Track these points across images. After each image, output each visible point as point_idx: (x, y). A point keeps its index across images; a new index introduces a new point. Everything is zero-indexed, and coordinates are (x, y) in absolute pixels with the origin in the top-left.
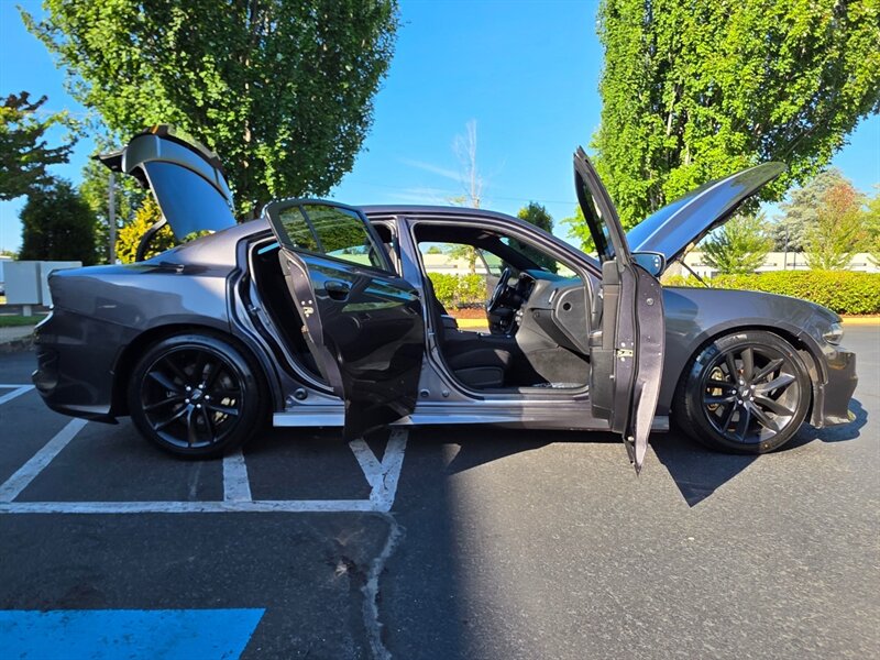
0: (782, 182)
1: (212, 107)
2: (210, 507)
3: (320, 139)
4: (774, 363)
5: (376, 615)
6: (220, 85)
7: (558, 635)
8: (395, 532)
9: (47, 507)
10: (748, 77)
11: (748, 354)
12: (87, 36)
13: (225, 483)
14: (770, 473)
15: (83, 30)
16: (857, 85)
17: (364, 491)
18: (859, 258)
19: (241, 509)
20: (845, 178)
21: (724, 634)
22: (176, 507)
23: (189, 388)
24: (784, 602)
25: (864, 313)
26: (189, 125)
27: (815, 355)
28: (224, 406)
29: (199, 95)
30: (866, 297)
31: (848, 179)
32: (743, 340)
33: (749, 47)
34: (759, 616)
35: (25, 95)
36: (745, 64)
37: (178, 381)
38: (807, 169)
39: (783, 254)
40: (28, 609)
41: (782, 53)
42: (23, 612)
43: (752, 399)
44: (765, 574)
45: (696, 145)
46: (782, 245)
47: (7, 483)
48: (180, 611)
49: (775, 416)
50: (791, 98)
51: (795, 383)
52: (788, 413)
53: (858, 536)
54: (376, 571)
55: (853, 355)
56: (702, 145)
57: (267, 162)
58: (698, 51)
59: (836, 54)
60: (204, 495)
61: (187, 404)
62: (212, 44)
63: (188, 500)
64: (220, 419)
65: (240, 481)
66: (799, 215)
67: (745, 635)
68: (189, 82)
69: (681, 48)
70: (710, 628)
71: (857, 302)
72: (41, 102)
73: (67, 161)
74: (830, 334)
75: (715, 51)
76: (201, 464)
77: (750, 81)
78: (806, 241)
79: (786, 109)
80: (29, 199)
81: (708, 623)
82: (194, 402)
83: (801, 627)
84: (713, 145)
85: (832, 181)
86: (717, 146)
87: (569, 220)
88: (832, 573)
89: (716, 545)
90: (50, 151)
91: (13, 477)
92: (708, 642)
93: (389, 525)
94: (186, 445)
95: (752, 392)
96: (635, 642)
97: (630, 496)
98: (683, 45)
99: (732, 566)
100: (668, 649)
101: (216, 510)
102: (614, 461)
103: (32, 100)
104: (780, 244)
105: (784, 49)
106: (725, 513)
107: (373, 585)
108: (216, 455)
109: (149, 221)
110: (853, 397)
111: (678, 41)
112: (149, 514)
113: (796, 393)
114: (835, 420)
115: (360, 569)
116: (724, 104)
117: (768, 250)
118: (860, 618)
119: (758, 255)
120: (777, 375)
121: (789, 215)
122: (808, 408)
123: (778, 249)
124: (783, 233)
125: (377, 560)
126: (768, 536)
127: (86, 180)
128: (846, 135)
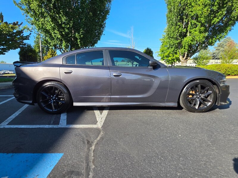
0: (214, 40)
1: (63, 24)
2: (55, 126)
3: (91, 32)
4: (207, 88)
5: (92, 155)
6: (65, 18)
7: (140, 161)
8: (102, 133)
9: (15, 126)
10: (205, 12)
11: (199, 86)
12: (30, 6)
13: (60, 120)
14: (204, 117)
15: (29, 4)
16: (236, 13)
17: (95, 122)
18: (235, 61)
19: (63, 127)
20: (232, 39)
21: (185, 162)
22: (47, 126)
23: (52, 96)
24: (203, 153)
25: (235, 75)
26: (58, 28)
27: (218, 86)
28: (61, 100)
29: (60, 21)
30: (236, 71)
31: (233, 40)
32: (198, 82)
33: (206, 3)
34: (196, 157)
35: (17, 22)
36: (205, 8)
37: (49, 94)
38: (221, 37)
39: (214, 60)
40: (3, 153)
41: (215, 4)
42: (2, 154)
43: (200, 98)
44: (199, 145)
45: (191, 31)
46: (214, 58)
47: (6, 120)
48: (42, 154)
49: (206, 103)
50: (217, 17)
51: (212, 94)
52: (210, 102)
53: (226, 135)
54: (95, 144)
55: (229, 86)
56: (192, 31)
57: (78, 38)
58: (192, 4)
59: (231, 4)
60: (54, 123)
61: (51, 100)
62: (62, 7)
63: (50, 125)
64: (60, 104)
65: (64, 120)
66: (219, 50)
67: (191, 162)
68: (57, 17)
69: (187, 4)
70: (182, 160)
71: (233, 72)
72: (21, 24)
73: (29, 39)
74: (223, 80)
75: (197, 4)
76: (55, 115)
77: (206, 12)
78: (220, 57)
79: (216, 20)
80: (20, 49)
81: (181, 159)
82: (53, 100)
83: (207, 160)
84: (196, 31)
85: (228, 40)
86: (197, 31)
87: (158, 52)
88: (218, 145)
89: (187, 137)
90: (25, 37)
91: (8, 119)
92: (180, 164)
93: (100, 131)
94: (52, 111)
95: (200, 96)
96: (160, 164)
97: (165, 124)
98: (188, 3)
99: (190, 143)
100: (169, 166)
101: (57, 127)
102: (162, 115)
103: (19, 24)
104: (214, 57)
105: (216, 3)
106: (190, 128)
107: (93, 147)
108: (59, 113)
109: (51, 54)
110: (228, 97)
111: (187, 2)
112: (39, 128)
113: (212, 96)
114: (223, 103)
115: (90, 143)
116: (199, 19)
117: (210, 59)
118: (224, 158)
119: (207, 60)
120: (207, 91)
121: (216, 50)
122: (215, 100)
123: (213, 59)
124: (214, 55)
125: (96, 140)
126: (201, 135)
127: (35, 44)
128: (232, 27)
